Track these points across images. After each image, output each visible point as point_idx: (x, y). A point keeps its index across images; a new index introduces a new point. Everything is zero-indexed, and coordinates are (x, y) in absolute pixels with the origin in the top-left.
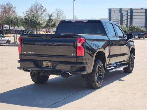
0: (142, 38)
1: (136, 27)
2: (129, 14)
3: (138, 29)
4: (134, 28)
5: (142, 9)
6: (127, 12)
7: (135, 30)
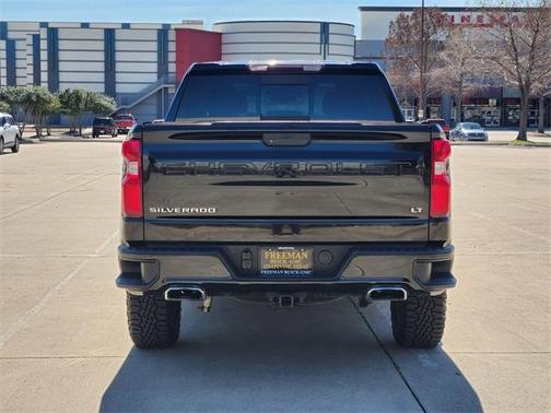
0: (110, 133)
1: (84, 96)
2: (44, 45)
3: (91, 101)
4: (79, 99)
5: (85, 26)
6: (36, 38)
7: (82, 106)
